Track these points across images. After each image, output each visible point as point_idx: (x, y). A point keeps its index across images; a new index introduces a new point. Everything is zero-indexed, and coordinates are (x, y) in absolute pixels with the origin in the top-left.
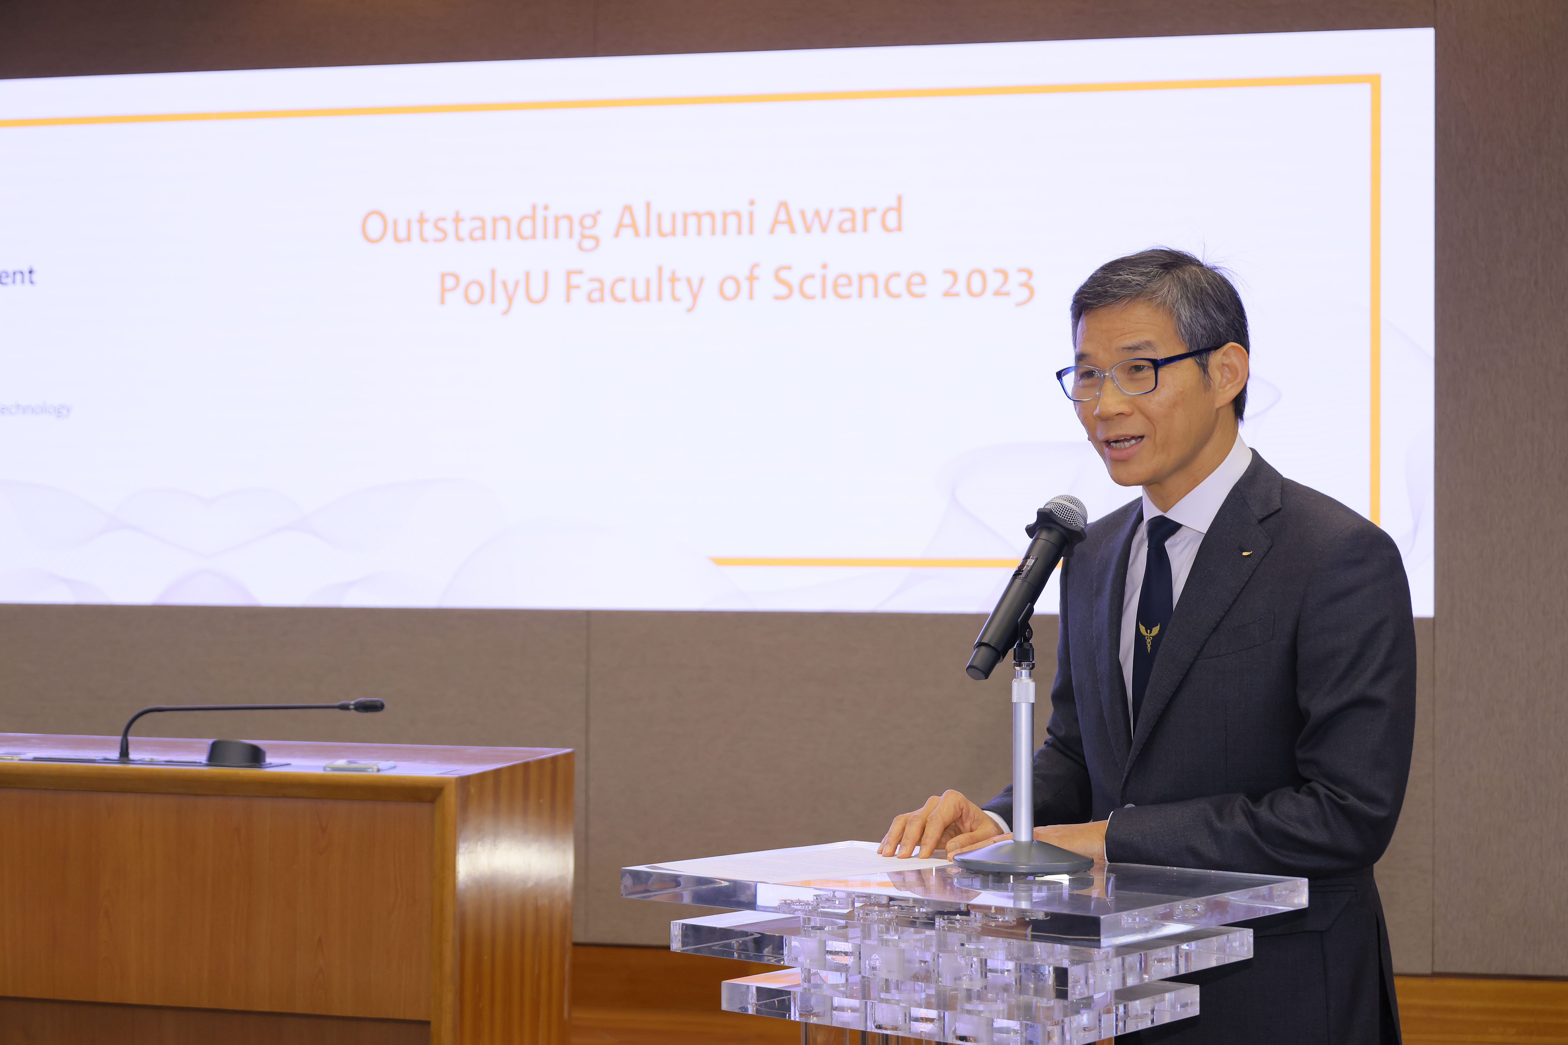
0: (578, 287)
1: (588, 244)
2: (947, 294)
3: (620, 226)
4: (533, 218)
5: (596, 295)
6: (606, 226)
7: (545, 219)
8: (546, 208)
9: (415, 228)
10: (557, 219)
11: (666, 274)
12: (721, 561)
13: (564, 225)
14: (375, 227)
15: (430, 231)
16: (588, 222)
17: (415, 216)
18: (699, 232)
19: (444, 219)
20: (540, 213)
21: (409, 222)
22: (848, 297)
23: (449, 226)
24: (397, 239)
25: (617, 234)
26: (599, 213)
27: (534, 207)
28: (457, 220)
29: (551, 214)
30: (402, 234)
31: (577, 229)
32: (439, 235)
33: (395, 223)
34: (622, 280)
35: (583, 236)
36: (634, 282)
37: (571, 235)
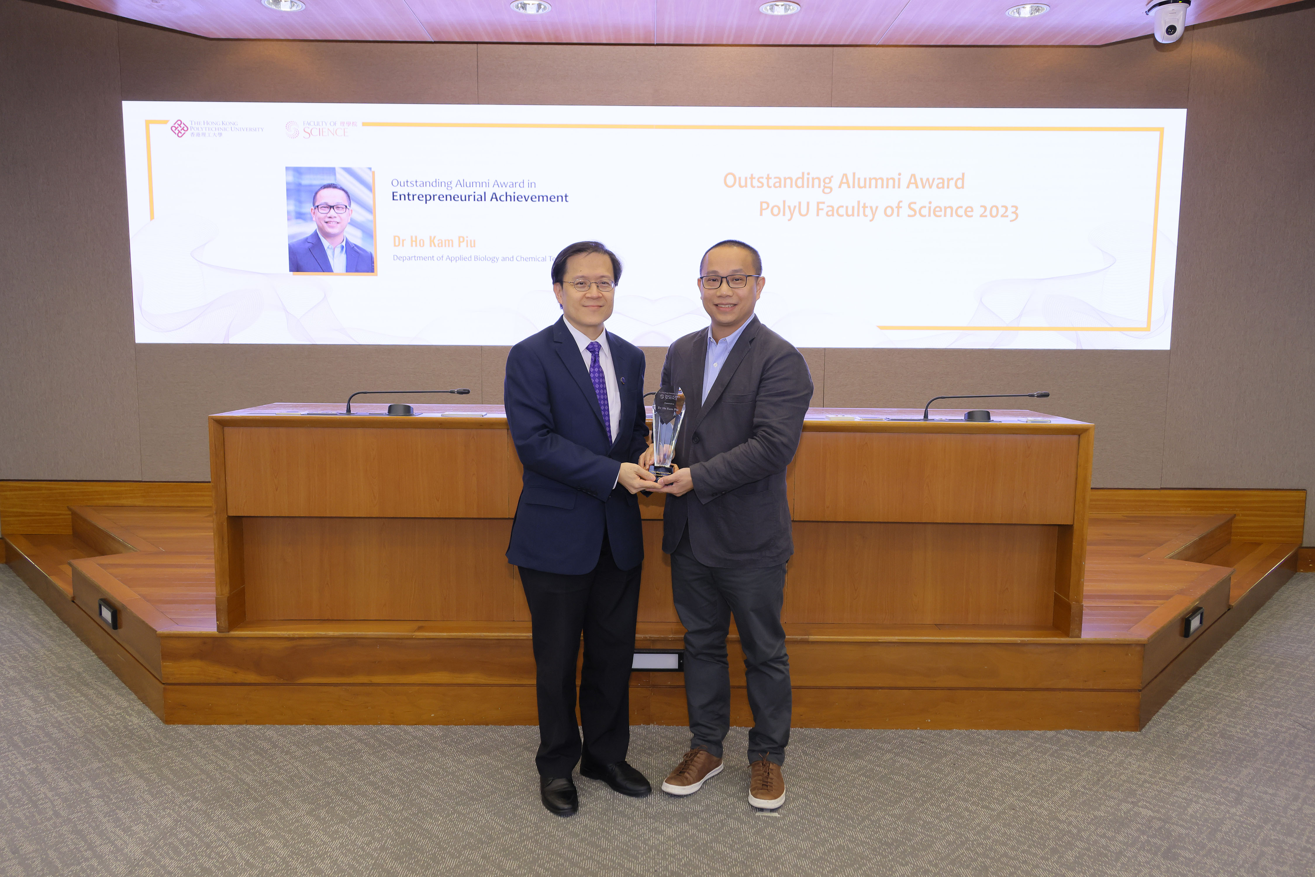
0: (822, 209)
1: (827, 190)
2: (981, 216)
3: (841, 183)
4: (803, 178)
5: (830, 213)
6: (835, 184)
7: (808, 179)
8: (808, 174)
9: (749, 181)
10: (813, 179)
11: (861, 205)
12: (882, 328)
13: (816, 181)
14: (730, 180)
15: (755, 183)
16: (827, 181)
17: (749, 176)
18: (876, 187)
19: (762, 178)
20: (806, 176)
21: (746, 178)
22: (940, 216)
23: (765, 181)
24: (740, 186)
25: (840, 187)
26: (832, 177)
27: (803, 173)
28: (768, 178)
29: (810, 177)
30: (743, 183)
31: (822, 184)
32: (760, 185)
33: (740, 178)
34: (842, 207)
35: (825, 187)
36: (847, 207)
37: (819, 187)
